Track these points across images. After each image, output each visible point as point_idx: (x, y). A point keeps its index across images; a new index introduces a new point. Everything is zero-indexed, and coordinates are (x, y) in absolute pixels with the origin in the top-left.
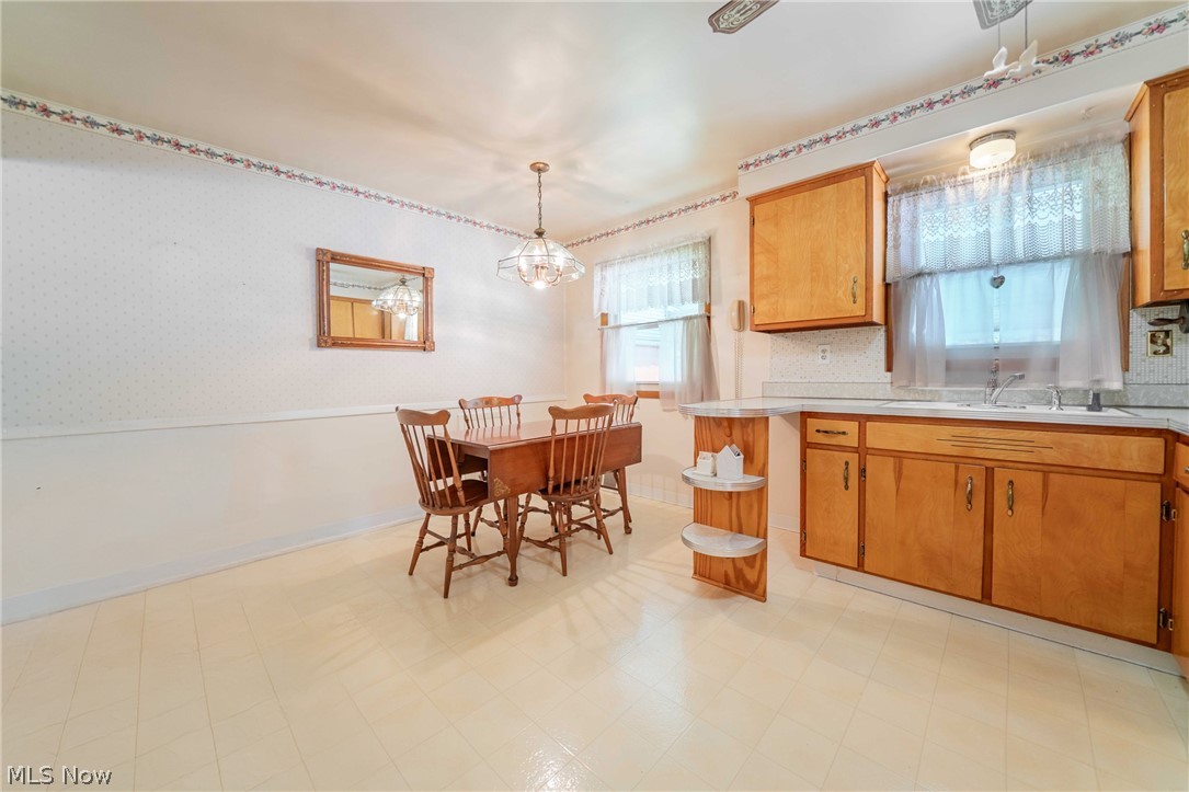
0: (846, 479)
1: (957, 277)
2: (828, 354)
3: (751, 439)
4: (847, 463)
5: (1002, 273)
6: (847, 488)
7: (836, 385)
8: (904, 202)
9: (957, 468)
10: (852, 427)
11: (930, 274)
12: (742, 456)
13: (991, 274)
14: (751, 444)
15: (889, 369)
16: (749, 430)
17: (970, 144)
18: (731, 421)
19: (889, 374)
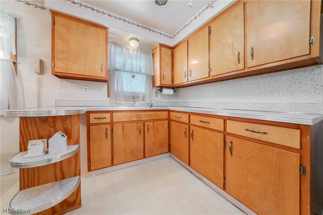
0: (106, 134)
1: (125, 73)
2: (87, 90)
3: (69, 126)
4: (106, 129)
5: (134, 74)
6: (107, 138)
7: (91, 101)
8: (113, 47)
9: (137, 124)
10: (108, 116)
11: (119, 70)
12: (66, 137)
13: (132, 74)
14: (69, 129)
15: (109, 96)
16: (68, 122)
17: (130, 39)
18: (55, 118)
19: (108, 98)
